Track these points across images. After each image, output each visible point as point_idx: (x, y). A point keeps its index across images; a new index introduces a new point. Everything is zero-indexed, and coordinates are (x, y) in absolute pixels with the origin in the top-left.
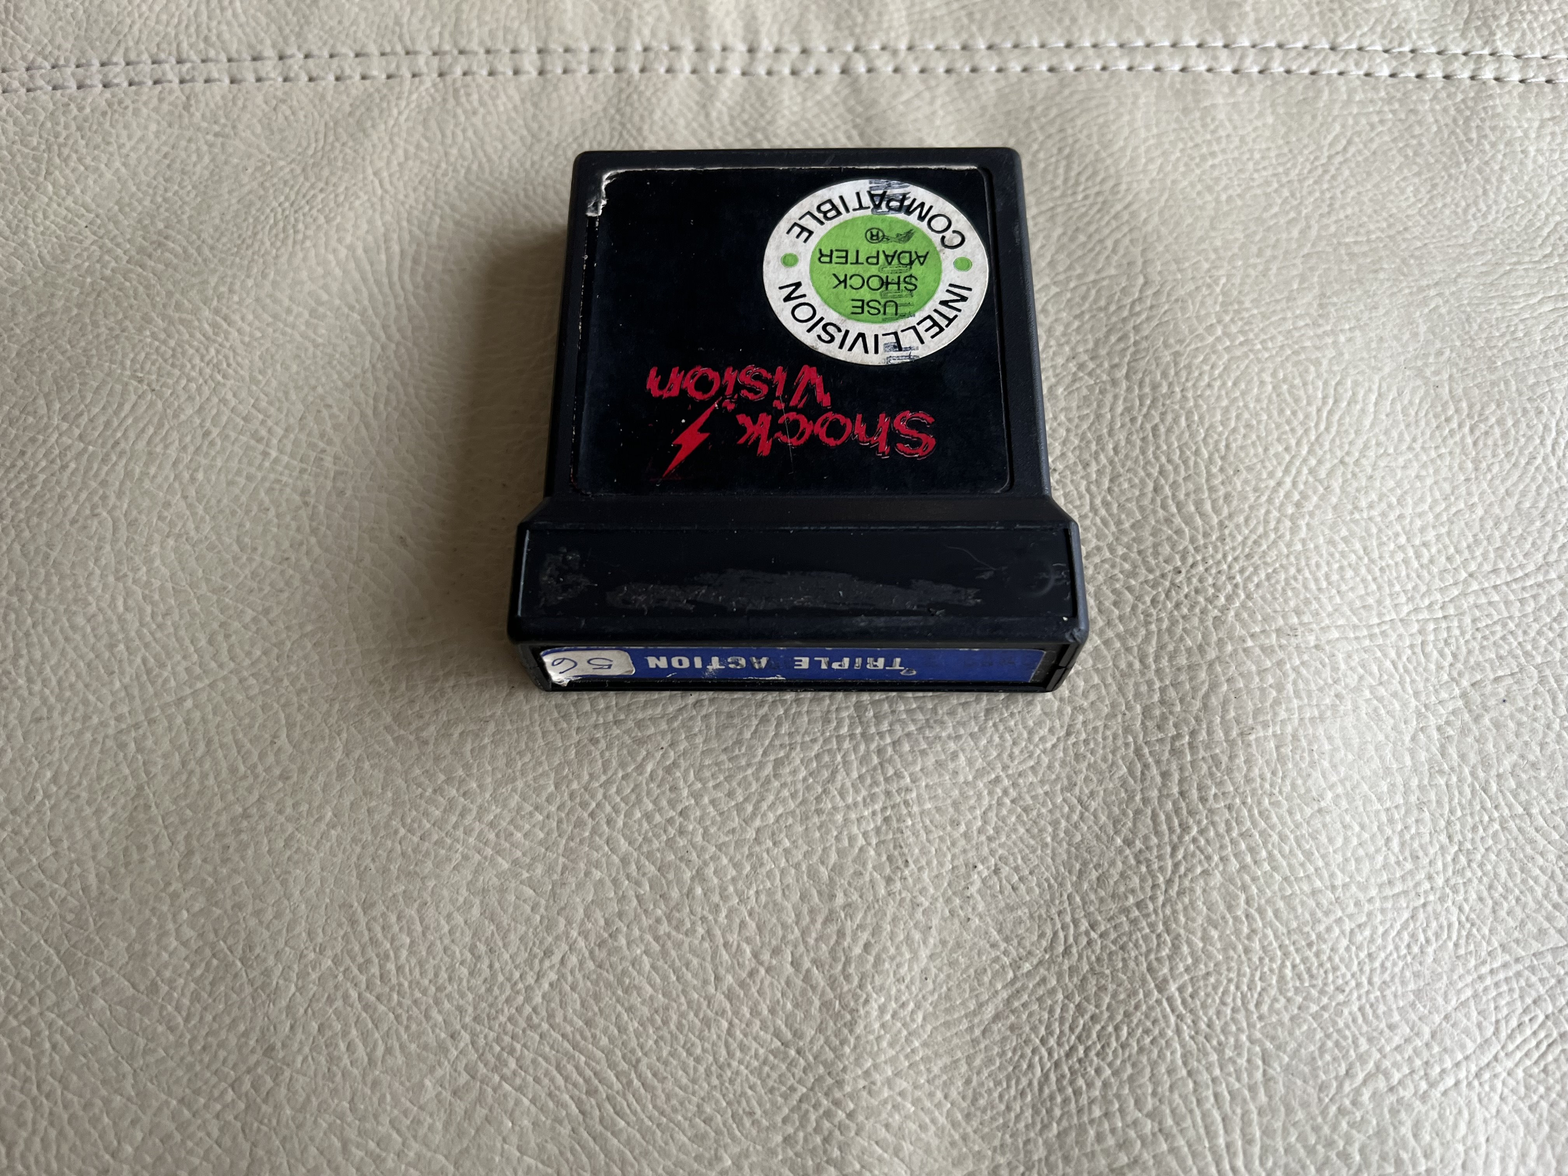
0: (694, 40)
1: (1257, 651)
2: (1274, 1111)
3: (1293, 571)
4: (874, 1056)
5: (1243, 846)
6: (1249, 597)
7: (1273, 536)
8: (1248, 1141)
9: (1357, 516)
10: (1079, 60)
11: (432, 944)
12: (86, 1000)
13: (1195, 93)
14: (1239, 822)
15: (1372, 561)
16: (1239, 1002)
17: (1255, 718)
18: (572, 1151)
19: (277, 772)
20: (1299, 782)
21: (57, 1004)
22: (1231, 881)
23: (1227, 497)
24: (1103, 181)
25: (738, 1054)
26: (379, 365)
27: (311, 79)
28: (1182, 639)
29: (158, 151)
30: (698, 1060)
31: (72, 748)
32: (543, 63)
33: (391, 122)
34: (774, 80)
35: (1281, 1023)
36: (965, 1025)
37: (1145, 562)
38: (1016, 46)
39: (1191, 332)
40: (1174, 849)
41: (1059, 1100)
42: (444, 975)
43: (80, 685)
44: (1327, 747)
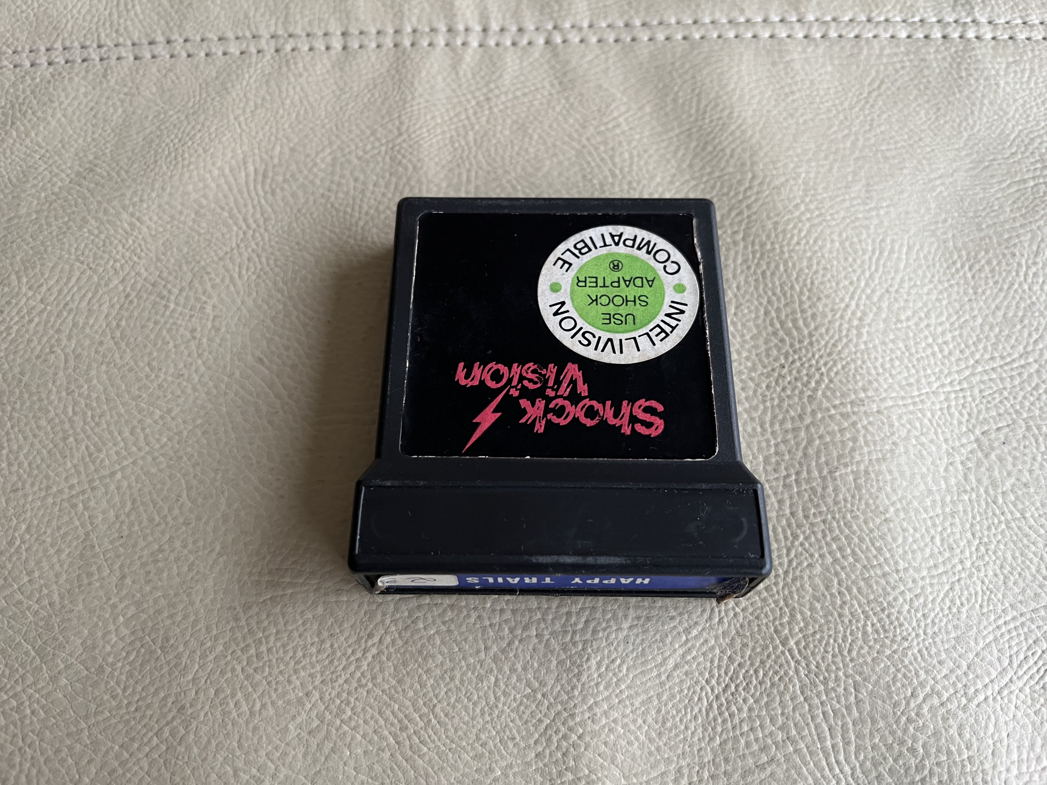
0: (447, 24)
1: (838, 417)
2: (863, 722)
3: (859, 362)
4: (594, 696)
5: (834, 547)
6: (831, 381)
7: (845, 340)
8: (847, 743)
9: (899, 325)
10: (702, 32)
11: (291, 632)
12: (54, 679)
13: (780, 51)
14: (831, 531)
15: (911, 355)
16: (837, 650)
17: (838, 461)
18: (392, 768)
19: (181, 520)
20: (871, 502)
21: (34, 683)
22: (828, 570)
23: (814, 316)
24: (722, 110)
25: (502, 698)
26: (242, 245)
27: (189, 56)
28: (787, 411)
29: (86, 106)
30: (475, 704)
31: (39, 509)
32: (346, 42)
33: (245, 83)
34: (501, 49)
35: (866, 663)
36: (655, 673)
37: (761, 361)
38: (661, 23)
39: (785, 208)
40: (789, 550)
41: (720, 721)
42: (300, 654)
43: (44, 466)
44: (888, 477)
